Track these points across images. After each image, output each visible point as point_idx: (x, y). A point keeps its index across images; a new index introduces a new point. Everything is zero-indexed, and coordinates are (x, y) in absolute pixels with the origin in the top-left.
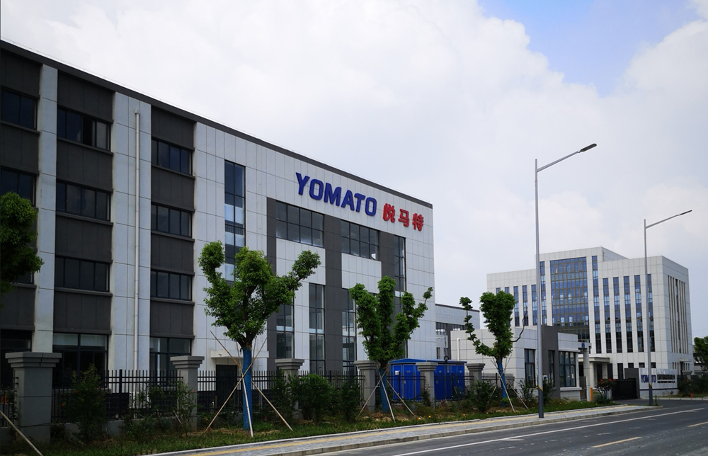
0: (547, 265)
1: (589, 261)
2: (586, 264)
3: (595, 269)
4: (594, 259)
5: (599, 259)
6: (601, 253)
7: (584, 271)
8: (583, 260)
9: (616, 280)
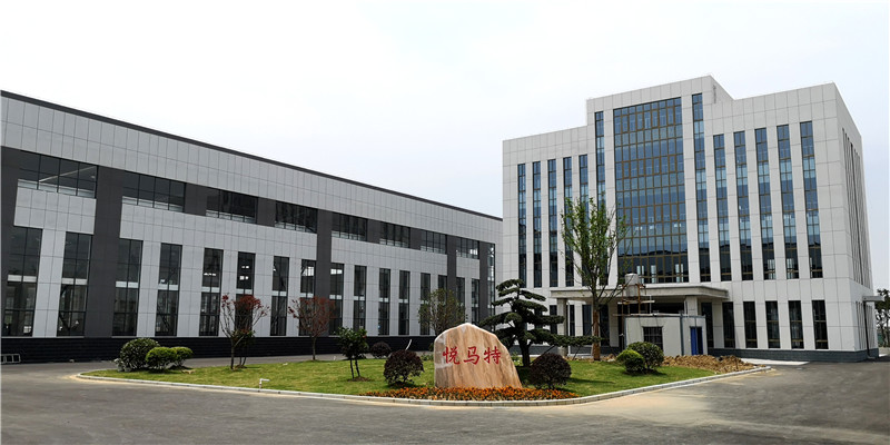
0: (608, 118)
1: (687, 104)
2: (680, 111)
3: (698, 118)
4: (697, 99)
5: (706, 100)
6: (710, 89)
7: (677, 123)
8: (674, 104)
9: (739, 136)
